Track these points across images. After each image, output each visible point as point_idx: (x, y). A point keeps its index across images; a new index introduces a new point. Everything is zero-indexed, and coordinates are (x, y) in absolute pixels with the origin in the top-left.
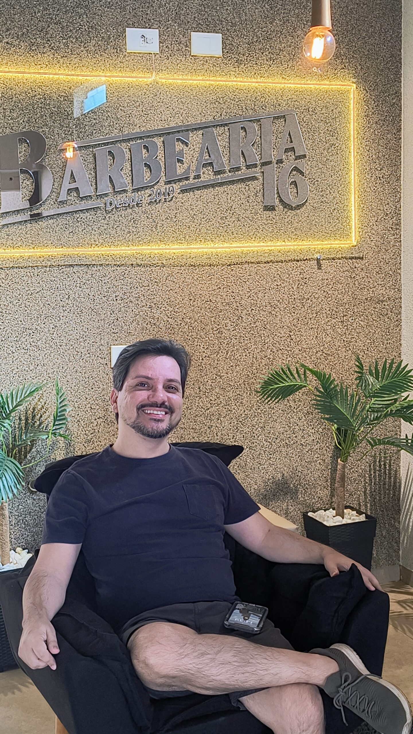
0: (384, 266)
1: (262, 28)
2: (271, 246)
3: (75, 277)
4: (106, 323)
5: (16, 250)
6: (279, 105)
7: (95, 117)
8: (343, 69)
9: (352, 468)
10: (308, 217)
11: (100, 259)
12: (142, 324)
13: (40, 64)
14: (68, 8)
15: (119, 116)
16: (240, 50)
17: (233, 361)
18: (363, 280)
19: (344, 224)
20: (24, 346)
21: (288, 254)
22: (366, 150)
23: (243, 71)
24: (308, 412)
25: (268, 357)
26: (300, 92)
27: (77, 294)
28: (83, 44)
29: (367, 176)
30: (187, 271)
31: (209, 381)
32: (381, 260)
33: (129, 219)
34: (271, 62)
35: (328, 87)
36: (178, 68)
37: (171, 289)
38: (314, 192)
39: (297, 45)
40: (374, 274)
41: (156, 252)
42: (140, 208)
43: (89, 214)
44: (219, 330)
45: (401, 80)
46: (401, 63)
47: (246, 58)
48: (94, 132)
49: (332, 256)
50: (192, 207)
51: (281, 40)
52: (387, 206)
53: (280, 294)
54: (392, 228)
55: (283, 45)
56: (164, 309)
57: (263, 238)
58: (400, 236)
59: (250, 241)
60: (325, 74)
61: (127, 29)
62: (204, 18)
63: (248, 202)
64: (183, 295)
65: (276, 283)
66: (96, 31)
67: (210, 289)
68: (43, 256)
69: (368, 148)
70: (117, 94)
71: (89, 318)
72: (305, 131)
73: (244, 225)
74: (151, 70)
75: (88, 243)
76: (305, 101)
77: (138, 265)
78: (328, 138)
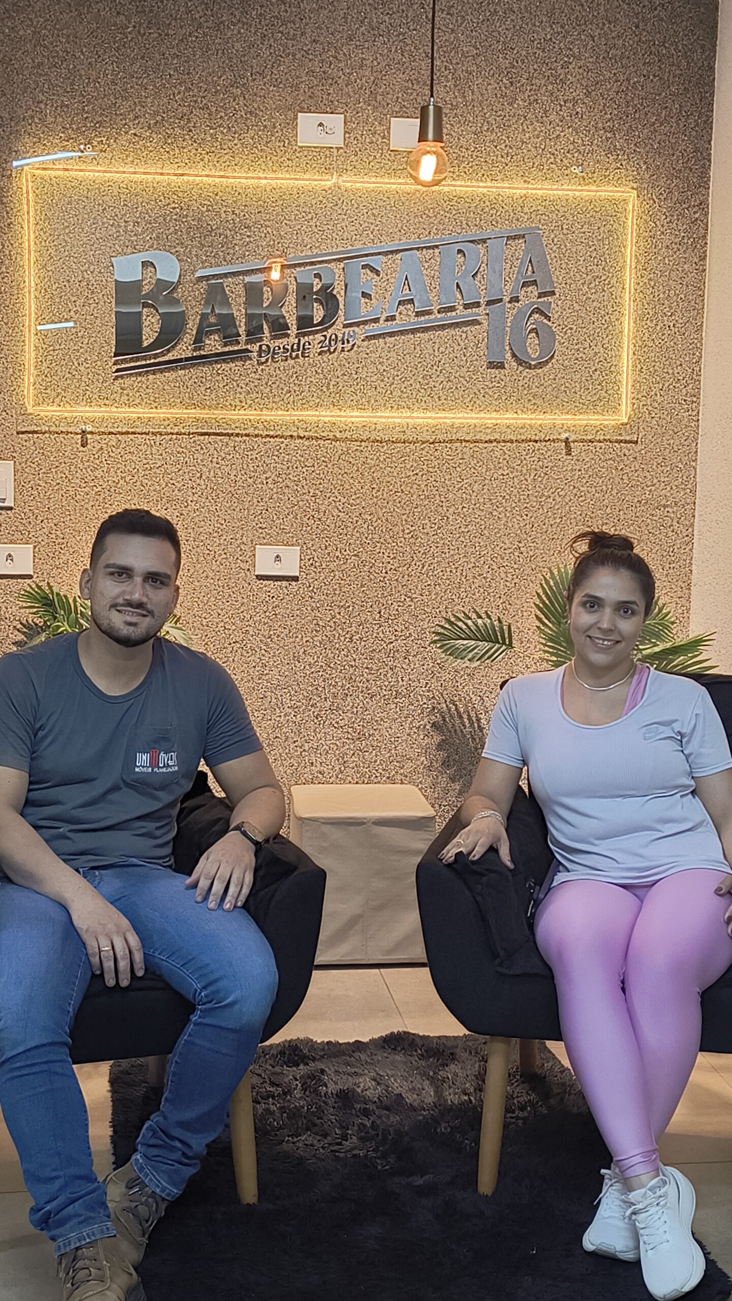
0: (670, 455)
1: (496, 112)
2: (496, 419)
3: (211, 448)
4: (251, 513)
5: (132, 409)
6: (518, 220)
7: (248, 234)
8: (619, 168)
10: (554, 379)
11: (246, 426)
12: (301, 518)
13: (177, 163)
14: (219, 88)
15: (282, 233)
16: (463, 142)
17: (431, 578)
18: (636, 475)
19: (609, 392)
21: (521, 431)
22: (648, 286)
23: (465, 172)
25: (485, 575)
26: (550, 201)
27: (212, 473)
28: (237, 136)
29: (649, 324)
30: (369, 448)
31: (395, 603)
32: (666, 446)
33: (291, 374)
34: (509, 159)
35: (594, 194)
36: (370, 167)
37: (345, 473)
38: (566, 344)
39: (549, 135)
40: (654, 467)
41: (327, 419)
42: (306, 359)
44: (412, 533)
45: (709, 185)
46: (710, 161)
47: (470, 153)
48: (247, 253)
49: (589, 438)
50: (381, 360)
52: (679, 368)
53: (506, 487)
54: (685, 400)
55: (527, 135)
56: (334, 499)
57: (484, 406)
58: (698, 413)
59: (464, 410)
60: (590, 175)
61: (299, 114)
62: (411, 98)
63: (465, 356)
64: (362, 481)
65: (500, 472)
66: (255, 118)
67: (403, 475)
68: (168, 420)
69: (652, 283)
70: (282, 202)
71: (227, 505)
72: (555, 257)
73: (457, 388)
74: (331, 170)
75: (230, 404)
76: (557, 215)
77: (300, 437)
78: (591, 268)
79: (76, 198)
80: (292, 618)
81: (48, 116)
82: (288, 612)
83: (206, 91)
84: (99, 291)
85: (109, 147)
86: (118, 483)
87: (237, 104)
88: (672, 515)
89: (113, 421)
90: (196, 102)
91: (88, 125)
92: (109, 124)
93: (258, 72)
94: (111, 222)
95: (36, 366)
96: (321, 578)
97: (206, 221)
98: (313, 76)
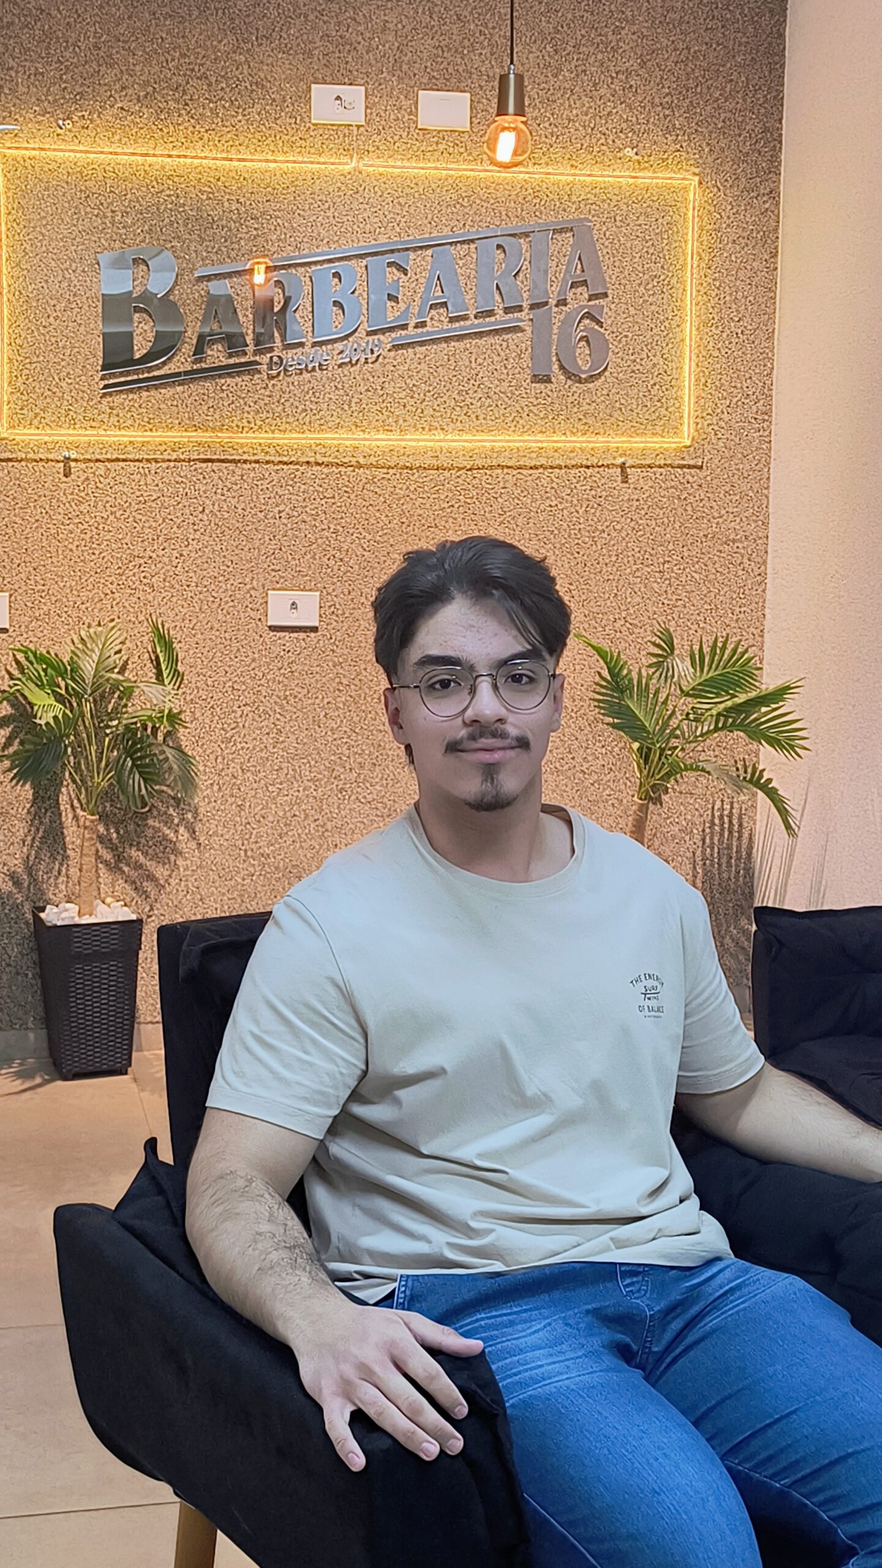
0: (739, 482)
1: (538, 84)
2: (542, 442)
3: (215, 476)
4: (262, 553)
5: (123, 432)
7: (256, 226)
8: (679, 151)
9: (668, 818)
10: (608, 395)
11: (255, 452)
12: (320, 558)
13: (172, 142)
14: (219, 54)
15: (295, 225)
18: (701, 505)
19: (669, 410)
20: (131, 584)
21: (572, 455)
22: (713, 287)
24: (595, 719)
26: (601, 189)
27: (216, 506)
28: (241, 110)
29: (714, 331)
30: (398, 476)
32: (735, 471)
33: (306, 390)
34: (554, 139)
35: (650, 181)
36: (396, 148)
37: (371, 505)
38: (620, 354)
39: (600, 112)
40: (721, 495)
41: (348, 443)
42: (325, 372)
43: (240, 379)
45: (779, 170)
46: (780, 142)
48: (254, 249)
49: (648, 462)
50: (410, 373)
51: (572, 103)
53: (554, 520)
54: (755, 419)
55: (574, 112)
57: (528, 427)
58: (770, 433)
59: (506, 431)
60: (646, 159)
61: (313, 86)
62: (441, 67)
63: (506, 368)
64: (390, 514)
65: (548, 502)
66: (262, 89)
67: (436, 507)
68: (166, 444)
69: (718, 284)
70: (293, 189)
71: (235, 544)
72: (608, 253)
73: (497, 406)
74: (351, 152)
75: (237, 426)
76: (609, 204)
77: (318, 464)
78: (648, 266)
79: (54, 183)
80: (311, 676)
81: (20, 86)
82: (306, 668)
83: (204, 57)
84: (83, 293)
85: (91, 123)
86: (107, 519)
87: (241, 74)
88: (742, 551)
89: (101, 446)
90: (193, 70)
91: (67, 97)
92: (91, 96)
93: (264, 36)
94: (96, 212)
95: (10, 382)
96: (344, 629)
97: (207, 211)
98: (328, 41)
